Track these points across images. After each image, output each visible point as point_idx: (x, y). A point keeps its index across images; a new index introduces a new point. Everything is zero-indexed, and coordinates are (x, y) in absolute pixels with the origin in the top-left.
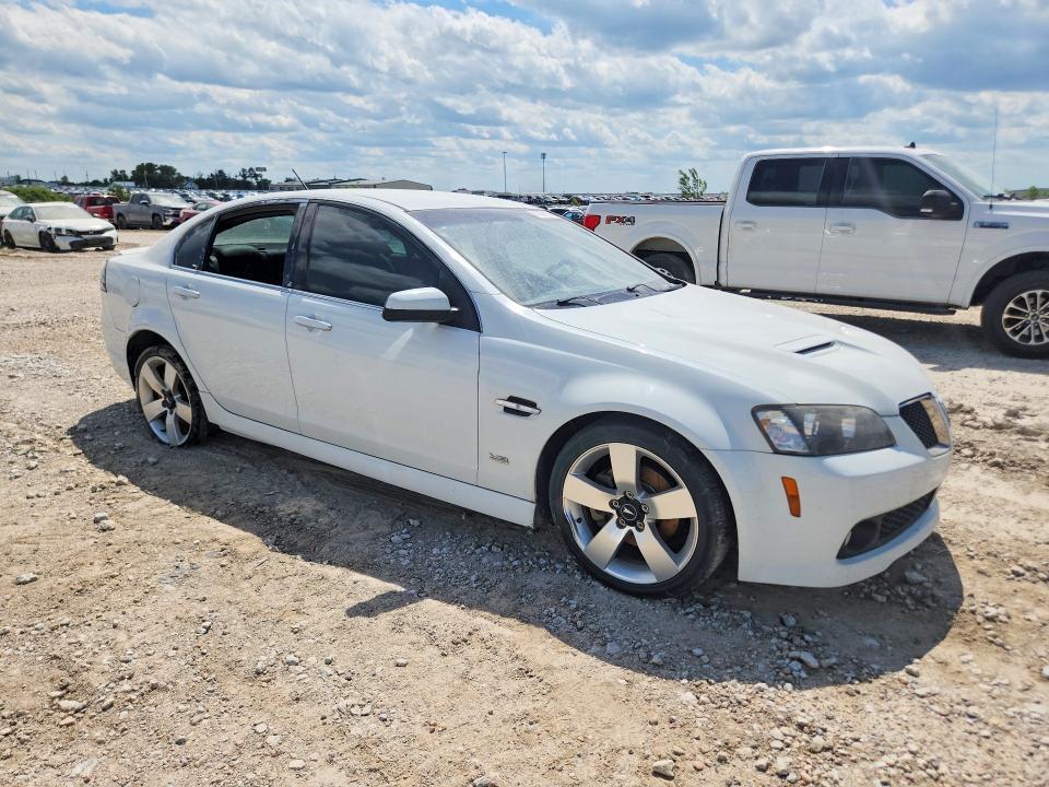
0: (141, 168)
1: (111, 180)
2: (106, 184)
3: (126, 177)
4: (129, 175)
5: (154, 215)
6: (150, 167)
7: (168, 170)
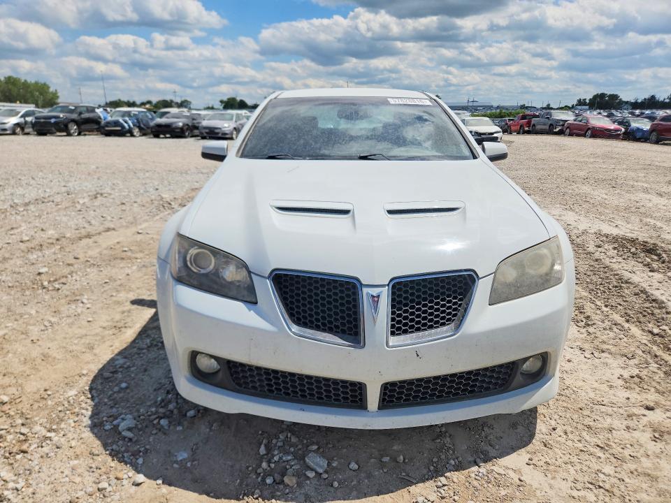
0: (596, 97)
1: (576, 105)
2: (572, 108)
3: (585, 102)
4: (588, 101)
5: (551, 125)
6: (603, 95)
7: (614, 97)
